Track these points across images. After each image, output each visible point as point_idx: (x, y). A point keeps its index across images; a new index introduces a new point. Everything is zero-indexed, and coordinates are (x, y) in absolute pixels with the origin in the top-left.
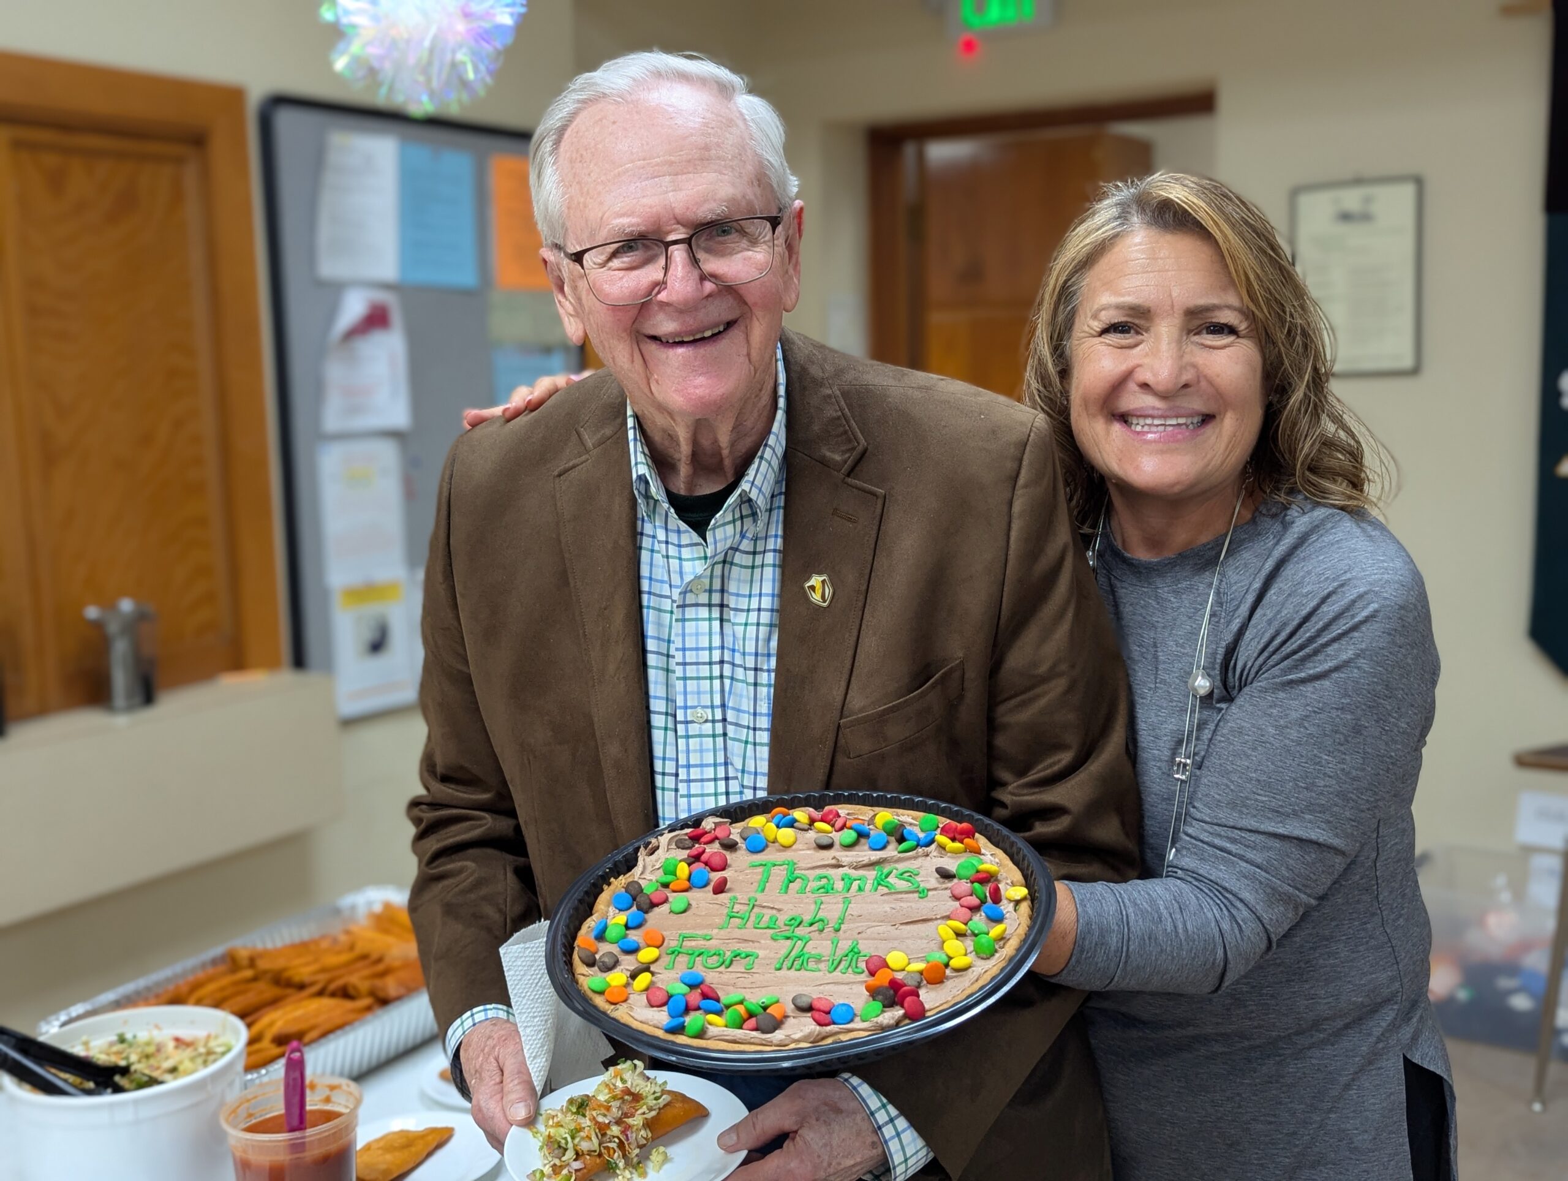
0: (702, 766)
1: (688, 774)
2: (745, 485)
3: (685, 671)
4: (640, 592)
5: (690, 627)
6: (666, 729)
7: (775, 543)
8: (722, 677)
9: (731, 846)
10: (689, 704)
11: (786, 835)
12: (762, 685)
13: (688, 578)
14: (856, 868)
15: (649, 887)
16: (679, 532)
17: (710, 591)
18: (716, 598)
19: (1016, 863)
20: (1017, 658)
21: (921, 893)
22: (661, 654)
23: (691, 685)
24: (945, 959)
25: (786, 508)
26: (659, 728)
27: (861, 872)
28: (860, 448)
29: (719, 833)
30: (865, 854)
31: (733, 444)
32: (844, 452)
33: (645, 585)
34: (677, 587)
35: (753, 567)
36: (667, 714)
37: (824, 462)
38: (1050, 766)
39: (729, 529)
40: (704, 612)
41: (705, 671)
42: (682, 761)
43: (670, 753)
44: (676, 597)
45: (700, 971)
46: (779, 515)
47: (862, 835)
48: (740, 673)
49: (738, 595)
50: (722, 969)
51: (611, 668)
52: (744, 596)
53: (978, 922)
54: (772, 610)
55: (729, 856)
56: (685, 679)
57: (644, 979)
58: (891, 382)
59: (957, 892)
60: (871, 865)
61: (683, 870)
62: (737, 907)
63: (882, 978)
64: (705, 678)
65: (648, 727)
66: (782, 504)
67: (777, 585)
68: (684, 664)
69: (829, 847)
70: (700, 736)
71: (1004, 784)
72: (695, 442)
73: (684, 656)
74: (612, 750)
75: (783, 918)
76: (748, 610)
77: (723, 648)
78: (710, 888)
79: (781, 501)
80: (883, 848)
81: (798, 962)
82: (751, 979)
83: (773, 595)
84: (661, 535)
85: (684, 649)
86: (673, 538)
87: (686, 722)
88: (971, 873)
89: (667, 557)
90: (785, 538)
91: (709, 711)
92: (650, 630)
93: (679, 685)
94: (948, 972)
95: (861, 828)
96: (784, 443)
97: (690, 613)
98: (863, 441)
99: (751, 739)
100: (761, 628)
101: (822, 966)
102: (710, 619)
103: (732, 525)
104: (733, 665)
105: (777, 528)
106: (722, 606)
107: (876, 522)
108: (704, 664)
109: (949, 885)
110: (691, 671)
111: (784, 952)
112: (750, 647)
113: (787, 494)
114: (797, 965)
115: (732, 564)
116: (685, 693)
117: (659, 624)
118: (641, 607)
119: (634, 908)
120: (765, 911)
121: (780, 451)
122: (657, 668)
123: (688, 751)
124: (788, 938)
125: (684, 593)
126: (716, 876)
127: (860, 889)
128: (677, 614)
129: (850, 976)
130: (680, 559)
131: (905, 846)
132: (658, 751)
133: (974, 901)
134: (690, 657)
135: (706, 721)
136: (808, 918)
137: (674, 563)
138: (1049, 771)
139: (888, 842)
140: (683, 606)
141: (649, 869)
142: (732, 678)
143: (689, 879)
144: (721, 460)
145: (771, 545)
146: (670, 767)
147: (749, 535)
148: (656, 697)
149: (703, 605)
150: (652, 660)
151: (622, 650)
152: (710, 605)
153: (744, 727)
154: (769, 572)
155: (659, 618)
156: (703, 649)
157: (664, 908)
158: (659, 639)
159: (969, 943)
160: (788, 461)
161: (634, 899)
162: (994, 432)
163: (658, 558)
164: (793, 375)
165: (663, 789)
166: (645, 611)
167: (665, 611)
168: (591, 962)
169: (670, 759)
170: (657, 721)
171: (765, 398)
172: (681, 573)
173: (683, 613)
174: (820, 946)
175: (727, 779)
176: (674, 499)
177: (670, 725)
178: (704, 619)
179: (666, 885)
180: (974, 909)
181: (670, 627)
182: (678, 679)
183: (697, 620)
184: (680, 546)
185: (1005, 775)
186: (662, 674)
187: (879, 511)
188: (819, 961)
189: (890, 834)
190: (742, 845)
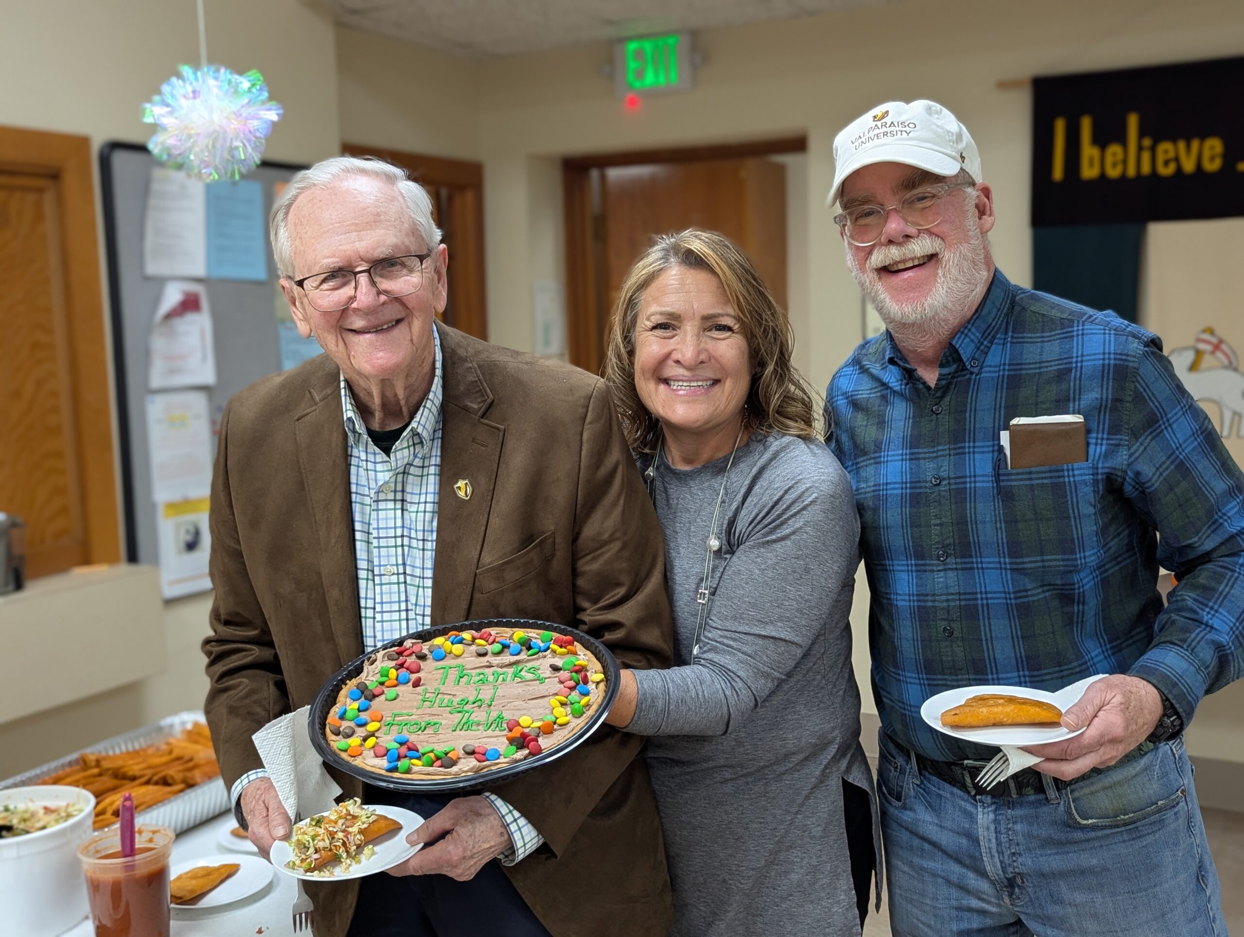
0: (390, 602)
1: (382, 607)
2: (414, 424)
3: (379, 542)
4: (350, 493)
5: (382, 514)
6: (367, 579)
7: (436, 460)
8: (403, 546)
9: (423, 657)
10: (382, 563)
11: (458, 649)
12: (428, 550)
13: (380, 483)
14: (501, 667)
15: (372, 685)
16: (375, 454)
17: (395, 491)
18: (399, 496)
19: (598, 659)
20: (590, 530)
21: (541, 680)
22: (365, 532)
23: (383, 551)
24: (553, 719)
25: (442, 438)
26: (363, 579)
27: (505, 670)
28: (489, 401)
29: (416, 649)
30: (507, 658)
31: (407, 399)
32: (479, 403)
33: (353, 488)
34: (373, 489)
35: (422, 476)
36: (368, 570)
37: (466, 409)
38: (613, 596)
39: (406, 451)
40: (391, 505)
41: (392, 542)
42: (378, 600)
43: (370, 594)
44: (372, 495)
45: (406, 735)
46: (438, 443)
47: (505, 647)
48: (414, 543)
49: (412, 494)
50: (420, 732)
51: (333, 541)
52: (416, 494)
53: (574, 696)
54: (434, 503)
55: (422, 664)
56: (379, 547)
57: (371, 741)
58: (510, 359)
59: (562, 679)
60: (511, 665)
61: (393, 673)
62: (428, 695)
63: (517, 732)
64: (392, 547)
65: (356, 579)
66: (440, 436)
67: (437, 487)
68: (379, 538)
69: (484, 655)
70: (390, 584)
71: (584, 610)
72: (383, 396)
73: (378, 533)
74: (333, 595)
75: (457, 700)
76: (419, 503)
77: (403, 527)
78: (411, 684)
79: (439, 434)
80: (518, 654)
81: (466, 726)
82: (438, 737)
83: (434, 493)
84: (363, 456)
85: (378, 529)
86: (371, 458)
87: (380, 575)
88: (570, 667)
89: (367, 470)
90: (442, 457)
91: (395, 567)
92: (357, 517)
93: (375, 551)
94: (556, 727)
95: (504, 642)
96: (440, 397)
97: (382, 505)
98: (491, 396)
99: (421, 585)
100: (427, 514)
101: (480, 727)
102: (395, 509)
103: (407, 450)
104: (410, 538)
105: (437, 452)
106: (403, 501)
107: (499, 446)
108: (391, 537)
109: (558, 675)
110: (383, 542)
111: (457, 721)
112: (420, 527)
113: (443, 429)
114: (465, 727)
115: (408, 474)
116: (380, 557)
117: (363, 513)
118: (351, 502)
119: (363, 698)
120: (445, 696)
121: (438, 402)
122: (361, 541)
123: (382, 594)
124: (460, 712)
125: (377, 493)
126: (414, 677)
127: (504, 680)
128: (374, 506)
129: (497, 733)
130: (375, 471)
131: (531, 652)
132: (362, 594)
133: (572, 683)
134: (382, 533)
135: (393, 574)
136: (472, 699)
137: (371, 474)
138: (611, 600)
139: (521, 650)
140: (377, 501)
141: (371, 673)
142: (409, 546)
143: (397, 679)
144: (401, 409)
145: (433, 462)
146: (370, 604)
147: (420, 455)
148: (361, 560)
149: (390, 500)
150: (358, 535)
151: (339, 530)
152: (395, 500)
153: (416, 577)
154: (432, 479)
155: (363, 509)
156: (391, 528)
157: (383, 697)
158: (362, 522)
159: (569, 710)
160: (444, 410)
161: (363, 693)
162: (571, 390)
163: (362, 471)
164: (447, 355)
165: (366, 618)
166: (354, 505)
167: (367, 505)
168: (337, 732)
169: (370, 599)
170: (362, 574)
171: (427, 368)
172: (376, 480)
173: (378, 505)
174: (480, 715)
175: (407, 610)
176: (371, 433)
177: (370, 577)
178: (391, 509)
179: (382, 684)
180: (572, 689)
181: (370, 515)
182: (375, 547)
183: (386, 510)
184: (375, 463)
185: (585, 604)
186: (364, 544)
187: (501, 439)
188: (479, 724)
189: (522, 645)
190: (430, 656)
